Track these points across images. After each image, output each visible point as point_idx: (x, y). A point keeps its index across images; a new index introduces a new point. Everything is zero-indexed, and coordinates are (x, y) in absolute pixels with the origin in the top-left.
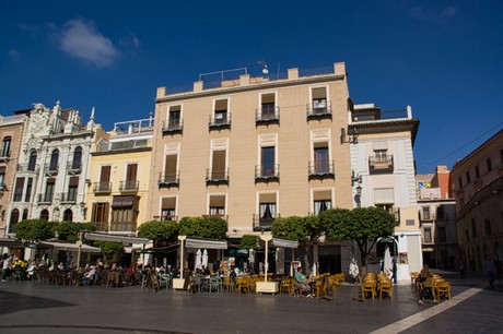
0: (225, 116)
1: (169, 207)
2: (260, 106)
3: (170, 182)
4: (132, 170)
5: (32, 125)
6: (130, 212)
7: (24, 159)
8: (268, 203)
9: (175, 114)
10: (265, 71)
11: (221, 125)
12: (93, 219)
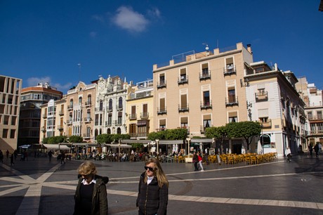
0: (185, 77)
1: (163, 124)
2: (201, 71)
3: (162, 112)
4: (145, 107)
5: (99, 88)
6: (145, 127)
7: (97, 105)
8: (207, 120)
9: (162, 78)
10: (207, 48)
11: (183, 82)
12: (130, 132)
